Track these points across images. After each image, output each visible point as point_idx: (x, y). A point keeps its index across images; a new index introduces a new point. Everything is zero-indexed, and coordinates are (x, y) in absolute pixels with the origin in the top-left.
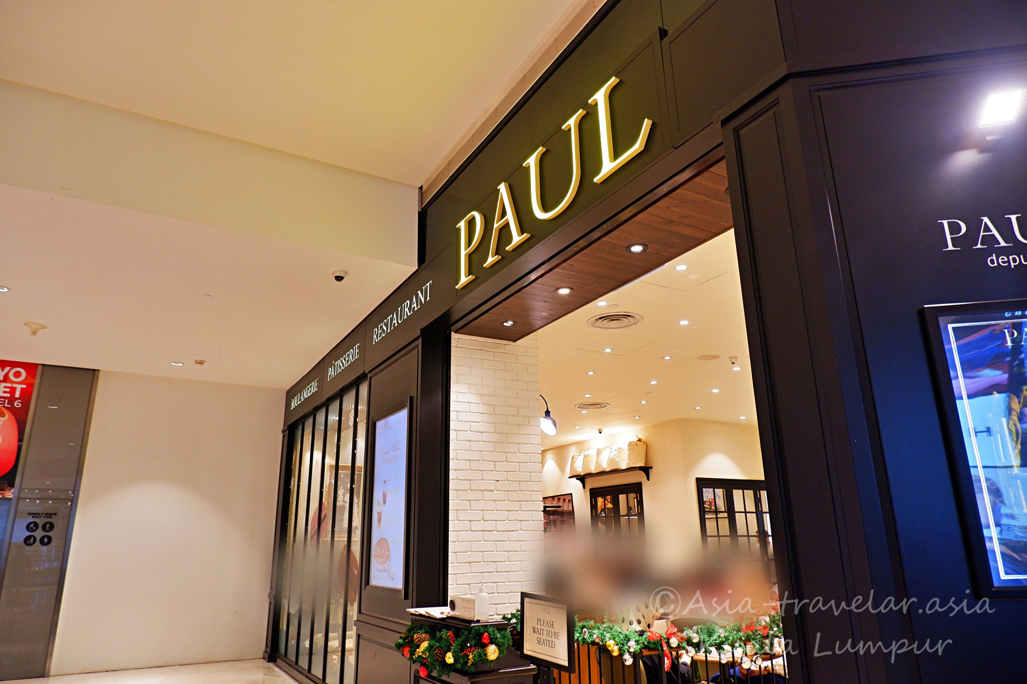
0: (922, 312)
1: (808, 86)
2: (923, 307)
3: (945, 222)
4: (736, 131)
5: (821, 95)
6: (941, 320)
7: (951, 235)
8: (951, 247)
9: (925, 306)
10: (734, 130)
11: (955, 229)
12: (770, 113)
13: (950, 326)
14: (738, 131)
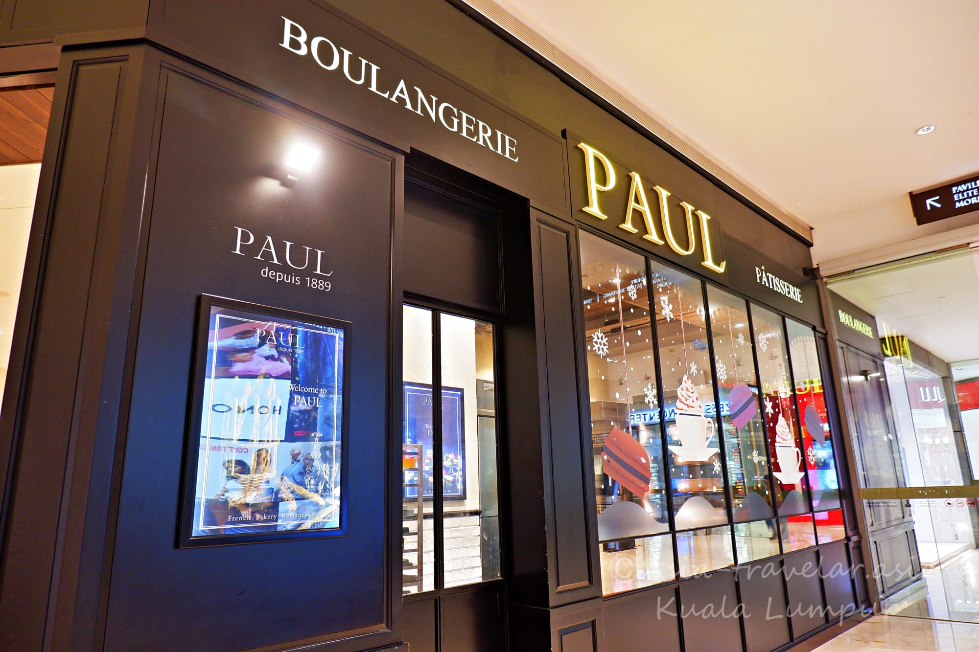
0: (199, 299)
1: (161, 61)
2: (202, 294)
3: (240, 230)
4: (77, 65)
5: (170, 74)
6: (213, 309)
7: (241, 241)
8: (238, 252)
9: (203, 294)
10: (74, 61)
11: (245, 237)
12: (117, 65)
13: (218, 316)
14: (78, 65)
